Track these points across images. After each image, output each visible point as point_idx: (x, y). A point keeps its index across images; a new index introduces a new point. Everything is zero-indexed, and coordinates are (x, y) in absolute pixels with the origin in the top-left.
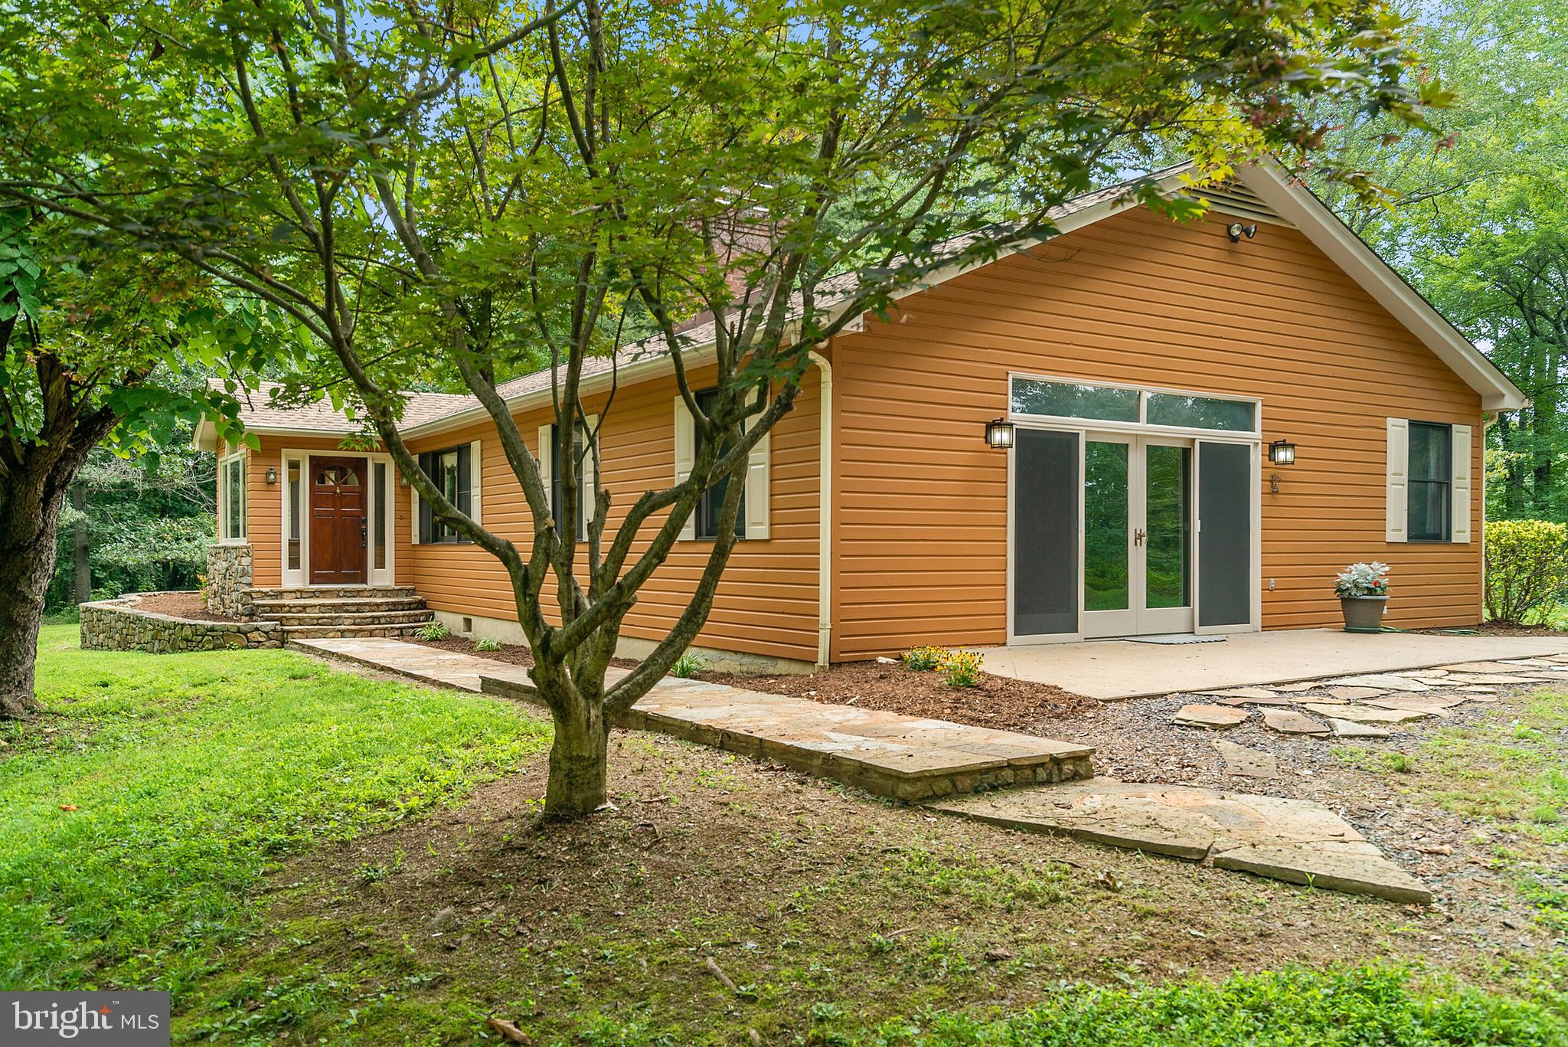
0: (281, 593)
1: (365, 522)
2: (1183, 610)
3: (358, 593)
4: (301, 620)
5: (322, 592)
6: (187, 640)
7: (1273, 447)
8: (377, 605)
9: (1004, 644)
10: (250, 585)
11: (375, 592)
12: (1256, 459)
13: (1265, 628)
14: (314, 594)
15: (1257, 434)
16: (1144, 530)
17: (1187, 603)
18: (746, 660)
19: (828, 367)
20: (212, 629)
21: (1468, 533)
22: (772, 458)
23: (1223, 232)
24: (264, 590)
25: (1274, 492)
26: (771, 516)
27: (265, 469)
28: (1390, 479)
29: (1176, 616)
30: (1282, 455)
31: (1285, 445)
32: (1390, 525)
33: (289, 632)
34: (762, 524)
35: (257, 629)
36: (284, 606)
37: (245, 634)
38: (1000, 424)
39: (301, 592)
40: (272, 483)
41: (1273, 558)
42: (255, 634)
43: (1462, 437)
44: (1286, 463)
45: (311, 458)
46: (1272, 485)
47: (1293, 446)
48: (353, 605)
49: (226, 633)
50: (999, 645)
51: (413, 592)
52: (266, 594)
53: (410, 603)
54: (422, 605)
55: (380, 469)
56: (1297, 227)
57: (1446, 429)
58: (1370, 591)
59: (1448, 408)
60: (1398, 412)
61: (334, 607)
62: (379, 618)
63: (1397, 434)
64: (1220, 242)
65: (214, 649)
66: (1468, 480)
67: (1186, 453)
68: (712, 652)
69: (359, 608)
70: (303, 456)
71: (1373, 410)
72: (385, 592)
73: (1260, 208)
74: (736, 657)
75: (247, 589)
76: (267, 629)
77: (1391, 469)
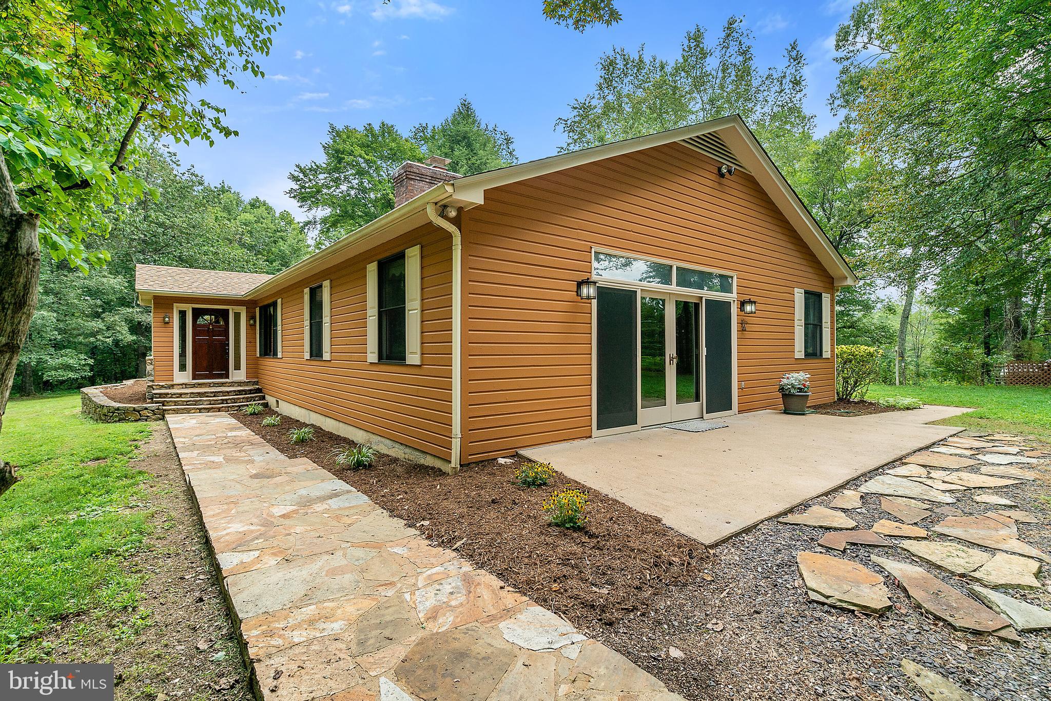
0: (173, 385)
1: (228, 345)
2: (696, 405)
3: (222, 384)
4: (176, 403)
5: (199, 384)
6: (106, 415)
7: (743, 304)
8: (227, 392)
9: (590, 437)
10: (153, 381)
11: (232, 384)
12: (734, 310)
13: (740, 412)
14: (194, 386)
15: (735, 295)
16: (675, 355)
17: (697, 398)
18: (408, 450)
19: (458, 233)
20: (118, 409)
21: (829, 352)
22: (422, 305)
23: (716, 171)
24: (161, 384)
25: (744, 330)
26: (422, 348)
27: (162, 315)
28: (796, 323)
29: (692, 408)
30: (748, 308)
31: (750, 302)
32: (797, 348)
33: (165, 410)
34: (415, 353)
35: (146, 409)
36: (168, 394)
37: (139, 412)
38: (587, 282)
39: (186, 384)
40: (168, 323)
41: (744, 370)
42: (145, 411)
43: (826, 299)
44: (752, 313)
45: (193, 309)
46: (742, 324)
47: (755, 302)
48: (211, 393)
49: (126, 411)
50: (587, 438)
51: (257, 383)
52: (162, 386)
53: (251, 390)
54: (259, 390)
55: (237, 316)
56: (753, 174)
57: (819, 296)
58: (800, 390)
59: (821, 284)
60: (799, 285)
61: (200, 394)
62: (226, 400)
63: (799, 296)
64: (714, 177)
65: (119, 421)
66: (829, 323)
67: (697, 306)
68: (388, 441)
69: (215, 394)
70: (188, 308)
71: (788, 284)
72: (240, 384)
73: (734, 159)
74: (401, 447)
75: (151, 384)
76: (153, 409)
77: (797, 317)
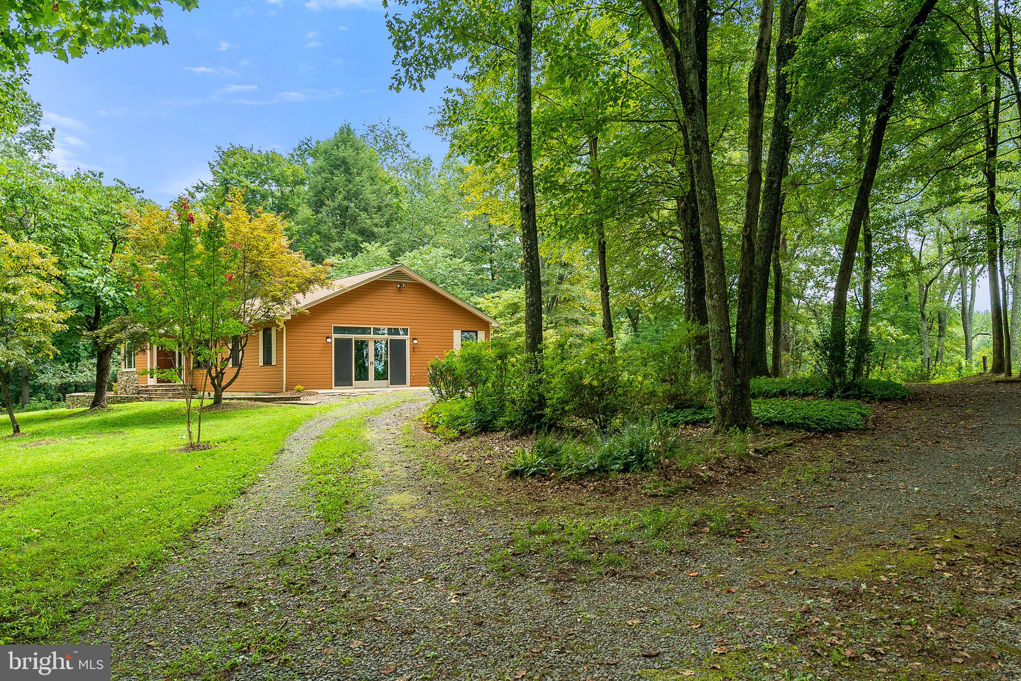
0: (148, 386)
1: (175, 362)
2: (386, 381)
3: (173, 386)
4: (156, 394)
5: (161, 386)
9: (332, 389)
11: (179, 386)
12: (408, 342)
13: (412, 386)
14: (158, 386)
15: (409, 336)
16: (374, 361)
19: (285, 327)
25: (414, 351)
28: (455, 346)
30: (415, 342)
31: (415, 339)
33: (152, 398)
34: (275, 361)
35: (142, 397)
36: (150, 390)
37: (138, 398)
39: (154, 386)
41: (415, 368)
43: (481, 334)
46: (413, 348)
48: (172, 389)
52: (143, 387)
56: (421, 282)
57: (476, 332)
59: (476, 326)
60: (458, 328)
61: (166, 390)
62: (181, 393)
63: (457, 334)
64: (395, 288)
71: (449, 328)
73: (408, 278)
75: (137, 385)
76: (145, 397)
